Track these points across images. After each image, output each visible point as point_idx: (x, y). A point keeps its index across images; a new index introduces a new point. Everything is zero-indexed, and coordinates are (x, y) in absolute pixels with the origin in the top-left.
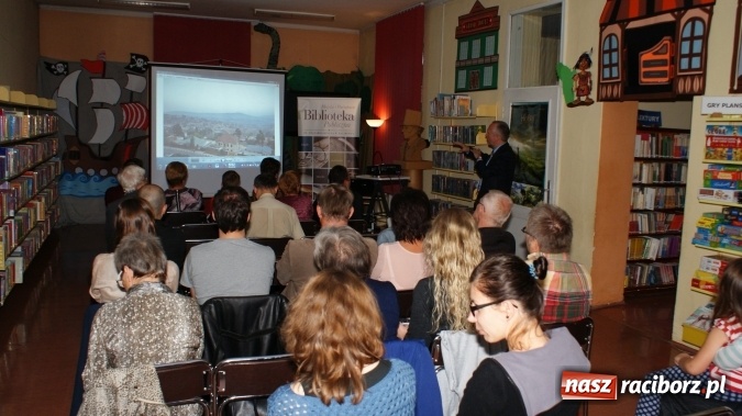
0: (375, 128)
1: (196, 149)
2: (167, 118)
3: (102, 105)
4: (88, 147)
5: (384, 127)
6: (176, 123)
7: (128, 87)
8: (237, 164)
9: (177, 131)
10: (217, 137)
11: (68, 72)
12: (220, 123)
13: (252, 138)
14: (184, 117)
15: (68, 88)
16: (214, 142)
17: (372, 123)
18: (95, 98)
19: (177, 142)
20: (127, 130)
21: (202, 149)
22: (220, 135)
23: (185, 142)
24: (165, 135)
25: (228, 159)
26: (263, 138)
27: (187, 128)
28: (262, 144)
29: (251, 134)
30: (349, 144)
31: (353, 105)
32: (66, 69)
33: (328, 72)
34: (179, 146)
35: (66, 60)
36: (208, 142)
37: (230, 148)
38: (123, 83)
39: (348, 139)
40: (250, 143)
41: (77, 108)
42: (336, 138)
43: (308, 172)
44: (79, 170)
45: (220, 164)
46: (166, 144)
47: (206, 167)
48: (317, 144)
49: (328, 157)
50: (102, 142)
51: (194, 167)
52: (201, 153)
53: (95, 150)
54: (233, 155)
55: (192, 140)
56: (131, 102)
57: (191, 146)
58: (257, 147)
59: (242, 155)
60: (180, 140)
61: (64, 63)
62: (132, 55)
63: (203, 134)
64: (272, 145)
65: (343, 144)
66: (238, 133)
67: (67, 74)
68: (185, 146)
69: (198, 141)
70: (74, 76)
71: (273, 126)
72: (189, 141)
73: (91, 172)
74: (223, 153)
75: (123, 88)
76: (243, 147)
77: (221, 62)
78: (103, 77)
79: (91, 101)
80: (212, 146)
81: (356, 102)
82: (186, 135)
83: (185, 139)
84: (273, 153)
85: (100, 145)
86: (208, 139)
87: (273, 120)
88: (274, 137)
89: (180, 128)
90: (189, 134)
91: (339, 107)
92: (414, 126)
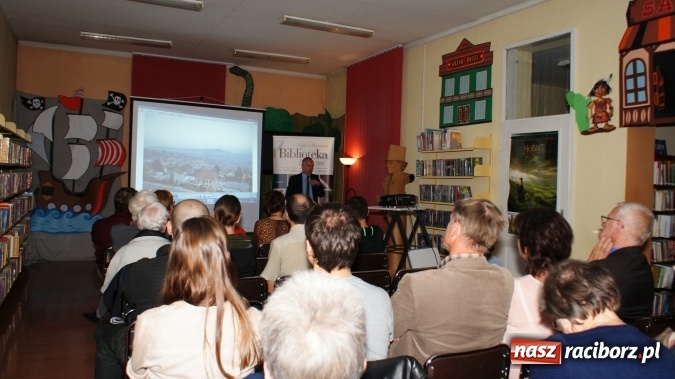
0: (348, 166)
1: (175, 184)
2: (147, 152)
3: (78, 141)
4: (62, 183)
5: (358, 165)
6: (156, 158)
7: (105, 124)
9: (157, 166)
10: (196, 173)
11: (44, 107)
12: (200, 158)
13: (230, 174)
14: (164, 151)
15: (44, 123)
16: (193, 178)
17: (345, 161)
18: (72, 134)
19: (156, 177)
20: (102, 167)
21: (182, 185)
22: (199, 171)
23: (165, 177)
24: (145, 170)
25: (207, 195)
26: (241, 175)
27: (167, 164)
28: (240, 181)
29: (230, 171)
31: (327, 144)
32: (43, 105)
33: (297, 114)
34: (158, 181)
35: (42, 95)
36: (187, 178)
37: (208, 184)
38: (99, 120)
40: (228, 179)
41: (52, 144)
44: (51, 206)
46: (145, 179)
50: (76, 178)
52: (181, 189)
53: (69, 186)
54: (212, 191)
55: (172, 176)
56: (107, 139)
57: (171, 182)
58: (236, 184)
59: (221, 190)
60: (159, 175)
61: (41, 98)
62: (110, 92)
63: (182, 169)
64: (249, 181)
66: (217, 169)
67: (44, 109)
68: (164, 182)
69: (177, 177)
70: (50, 112)
71: (251, 163)
72: (168, 176)
73: (64, 208)
74: (202, 189)
75: (99, 125)
76: (222, 184)
77: (202, 99)
78: (80, 113)
79: (67, 137)
80: (191, 182)
81: (330, 142)
82: (166, 170)
83: (164, 174)
84: (250, 190)
85: (74, 181)
86: (188, 175)
87: (251, 157)
88: (251, 174)
89: (160, 163)
90: (169, 169)
91: (313, 145)
92: (398, 161)
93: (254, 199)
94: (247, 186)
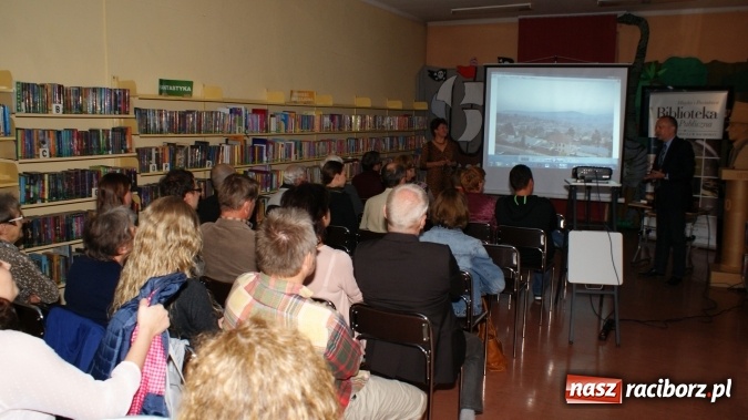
1: (527, 148)
2: (500, 117)
3: (471, 106)
4: (457, 143)
6: (509, 122)
8: (570, 165)
9: (509, 129)
10: (548, 137)
11: (446, 77)
12: (553, 121)
13: (586, 138)
14: (516, 115)
15: (445, 93)
16: (545, 142)
18: (467, 100)
19: (508, 140)
21: (534, 148)
22: (552, 134)
23: (516, 140)
24: (498, 133)
25: (560, 159)
26: (599, 140)
27: (518, 127)
28: (598, 145)
29: (586, 134)
30: (709, 148)
31: (718, 100)
32: (445, 76)
34: (511, 145)
35: (445, 67)
36: (538, 141)
37: (561, 148)
39: (708, 141)
40: (587, 143)
41: (451, 109)
45: (550, 164)
46: (498, 141)
50: (470, 140)
52: (532, 152)
53: (464, 147)
54: (565, 155)
55: (523, 139)
57: (522, 145)
58: (592, 148)
59: (575, 156)
60: (511, 138)
61: (444, 70)
62: (499, 58)
63: (536, 132)
64: (609, 146)
65: (701, 147)
66: (571, 132)
67: (446, 80)
68: (516, 145)
69: (529, 140)
70: (450, 81)
71: (611, 125)
72: (520, 139)
74: (554, 153)
76: (575, 147)
77: (556, 60)
78: (475, 81)
79: (463, 102)
80: (543, 145)
81: (721, 97)
82: (517, 133)
83: (516, 137)
84: (610, 155)
85: (468, 143)
86: (539, 138)
87: (612, 119)
88: (612, 138)
89: (511, 127)
90: (521, 132)
91: (699, 102)
93: (614, 165)
94: (606, 151)
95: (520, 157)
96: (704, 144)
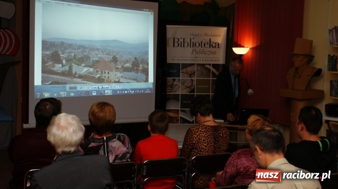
0: (241, 56)
1: (75, 77)
2: (45, 45)
5: (250, 55)
6: (54, 51)
8: (114, 91)
9: (56, 58)
10: (94, 65)
12: (98, 49)
13: (128, 65)
14: (62, 43)
16: (91, 70)
17: (238, 51)
19: (55, 69)
21: (80, 77)
22: (97, 62)
23: (63, 69)
24: (44, 62)
25: (105, 86)
26: (137, 66)
27: (65, 55)
28: (137, 71)
29: (127, 62)
30: (215, 71)
31: (220, 34)
36: (85, 69)
37: (106, 75)
39: (214, 66)
40: (126, 70)
42: (203, 65)
43: (176, 97)
45: (97, 91)
46: (44, 71)
47: (84, 95)
48: (184, 70)
49: (195, 83)
51: (72, 94)
52: (79, 80)
54: (110, 82)
55: (70, 67)
57: (69, 74)
58: (132, 74)
59: (119, 82)
60: (58, 67)
63: (81, 61)
65: (209, 70)
66: (115, 60)
68: (63, 74)
69: (76, 69)
71: (147, 53)
72: (67, 68)
74: (100, 80)
76: (119, 74)
80: (90, 73)
81: (222, 31)
82: (64, 62)
83: (63, 66)
84: (147, 80)
86: (86, 66)
87: (147, 47)
88: (148, 64)
89: (58, 55)
90: (67, 61)
91: (206, 35)
92: (305, 55)
93: (150, 89)
94: (143, 77)
95: (68, 86)
96: (211, 68)
